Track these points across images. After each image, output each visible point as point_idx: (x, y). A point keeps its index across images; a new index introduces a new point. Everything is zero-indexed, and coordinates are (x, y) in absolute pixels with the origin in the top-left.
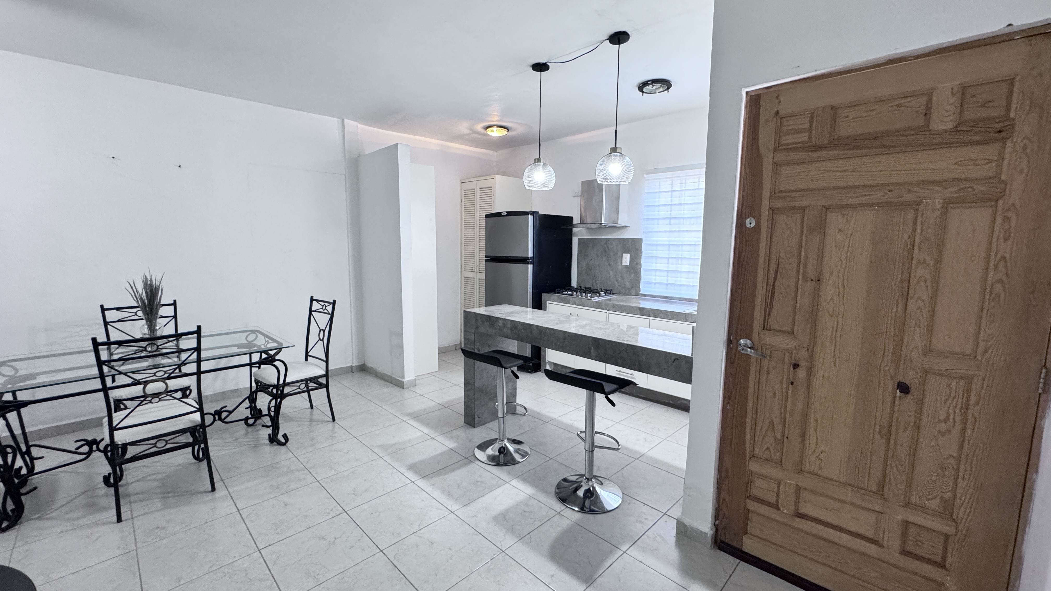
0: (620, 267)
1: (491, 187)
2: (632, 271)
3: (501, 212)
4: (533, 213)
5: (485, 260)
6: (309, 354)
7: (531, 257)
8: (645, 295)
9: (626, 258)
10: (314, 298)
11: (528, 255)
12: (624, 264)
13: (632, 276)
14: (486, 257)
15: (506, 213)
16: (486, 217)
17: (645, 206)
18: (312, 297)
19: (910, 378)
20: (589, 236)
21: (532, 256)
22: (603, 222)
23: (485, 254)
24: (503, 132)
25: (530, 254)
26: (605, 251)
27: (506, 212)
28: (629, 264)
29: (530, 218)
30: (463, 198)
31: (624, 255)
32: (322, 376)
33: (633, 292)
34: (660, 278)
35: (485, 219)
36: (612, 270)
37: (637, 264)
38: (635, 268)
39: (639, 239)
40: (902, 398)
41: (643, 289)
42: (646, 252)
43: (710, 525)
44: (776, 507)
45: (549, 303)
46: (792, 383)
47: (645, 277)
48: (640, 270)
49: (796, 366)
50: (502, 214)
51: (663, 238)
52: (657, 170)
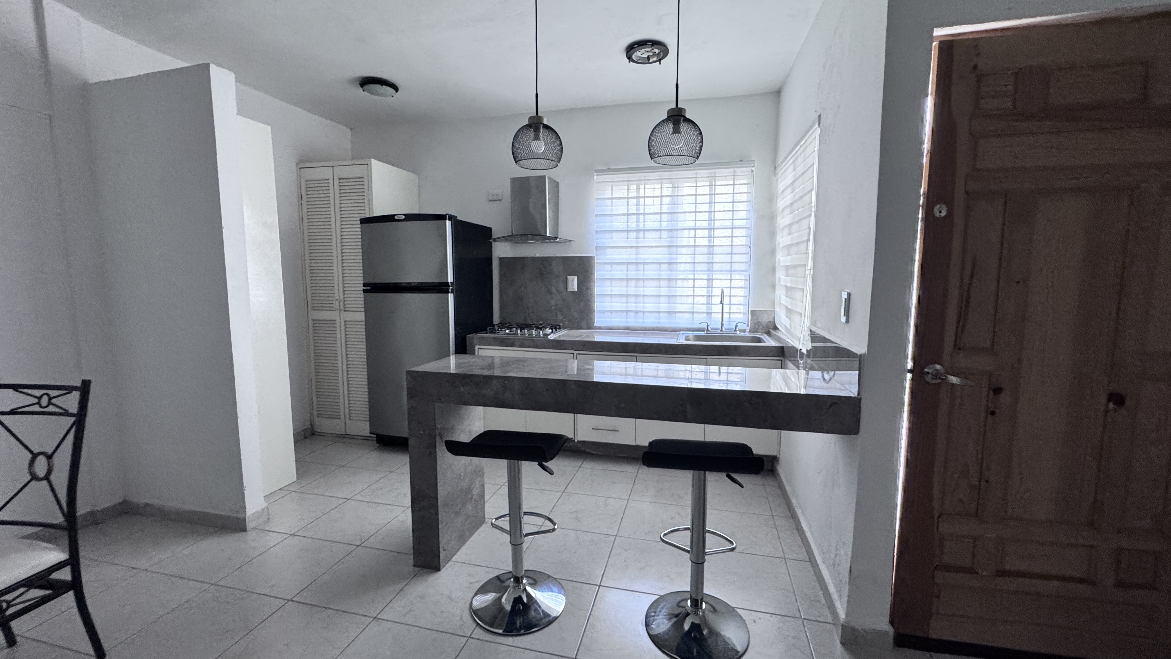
0: (564, 294)
1: (363, 178)
2: (581, 298)
3: (395, 215)
4: (452, 218)
5: (364, 290)
7: (451, 283)
8: (600, 328)
9: (572, 282)
11: (447, 279)
12: (569, 289)
13: (582, 303)
14: (365, 285)
15: (404, 217)
16: (361, 223)
17: (596, 215)
19: (1124, 387)
20: (512, 253)
21: (452, 281)
22: (548, 235)
23: (362, 282)
25: (450, 279)
26: (541, 274)
27: (404, 215)
28: (576, 290)
29: (448, 223)
30: (304, 193)
31: (569, 278)
33: (584, 324)
34: (618, 305)
35: (359, 226)
36: (553, 298)
37: (587, 289)
38: (585, 294)
39: (591, 257)
40: (1115, 410)
41: (598, 321)
42: (599, 273)
43: (887, 619)
44: (971, 571)
45: (479, 348)
46: (993, 413)
47: (598, 305)
48: (592, 295)
49: (998, 391)
50: (396, 217)
51: (623, 256)
52: (609, 170)
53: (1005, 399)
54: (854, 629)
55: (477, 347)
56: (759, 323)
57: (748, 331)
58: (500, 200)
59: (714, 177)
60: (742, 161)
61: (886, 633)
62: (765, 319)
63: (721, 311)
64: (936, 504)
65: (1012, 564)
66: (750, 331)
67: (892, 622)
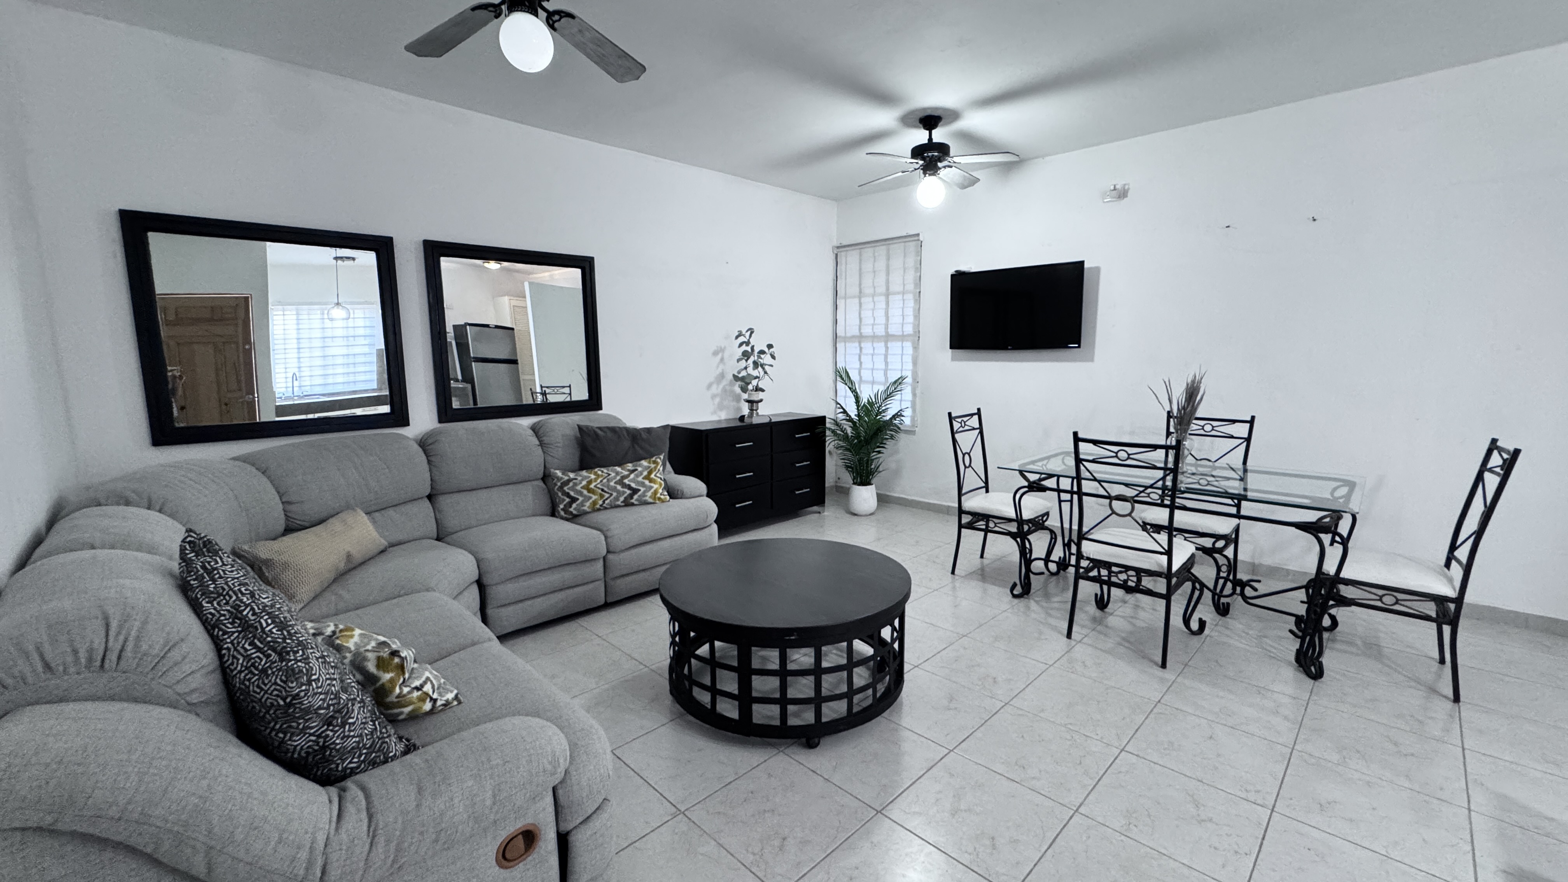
6: (1456, 553)
10: (1499, 444)
18: (1494, 441)
32: (1451, 600)
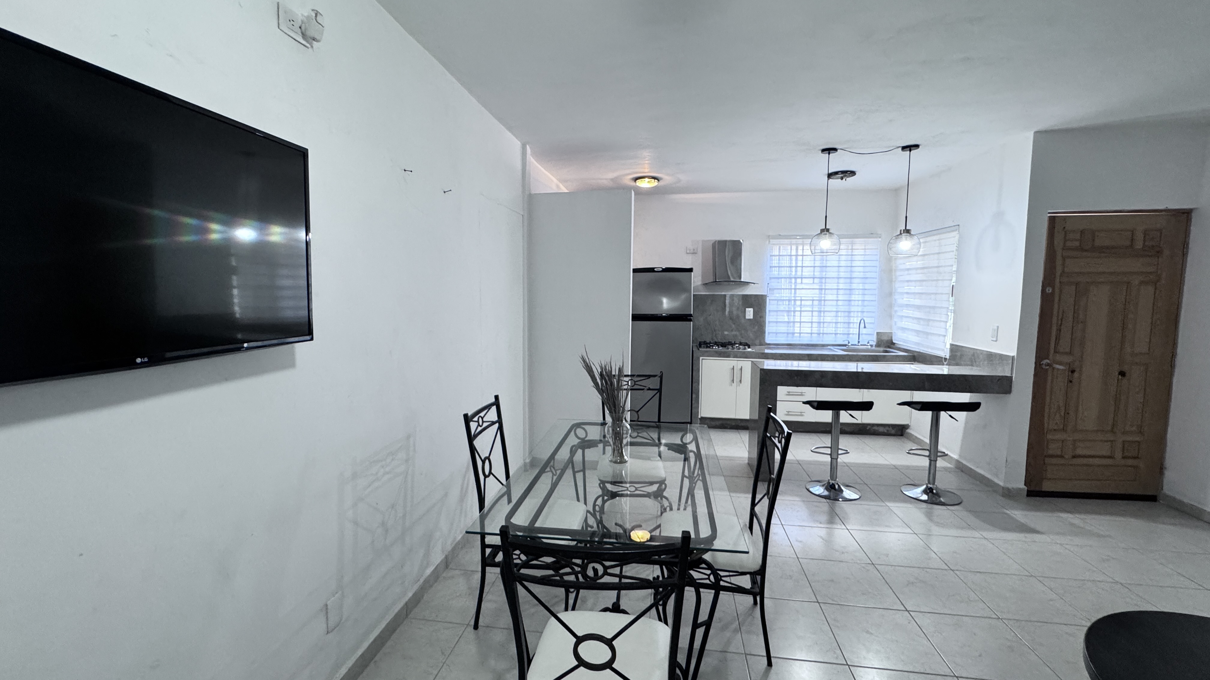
0: (743, 321)
2: (756, 324)
5: (632, 319)
8: (769, 344)
9: (750, 312)
11: (690, 312)
12: (747, 317)
13: (757, 327)
14: (633, 315)
15: (659, 269)
16: (633, 273)
17: (771, 267)
19: (1125, 368)
20: (708, 292)
22: (741, 281)
23: (631, 314)
24: (654, 183)
25: (692, 312)
28: (752, 317)
31: (747, 309)
33: (757, 342)
34: (781, 329)
35: (632, 275)
36: (734, 324)
37: (760, 317)
38: (759, 322)
39: (762, 295)
40: (1122, 379)
41: (769, 339)
42: (770, 306)
43: (1023, 483)
44: (1062, 457)
45: (702, 359)
46: (1071, 382)
47: (769, 328)
48: (764, 322)
49: (1073, 372)
50: (655, 269)
51: (785, 294)
52: (780, 237)
53: (1076, 375)
54: (1008, 489)
55: (701, 358)
56: (882, 341)
57: (874, 346)
58: (696, 253)
59: (852, 244)
60: (872, 235)
61: (1023, 489)
62: (885, 338)
63: (858, 333)
64: (1046, 425)
65: (1079, 452)
66: (876, 346)
67: (1025, 485)
